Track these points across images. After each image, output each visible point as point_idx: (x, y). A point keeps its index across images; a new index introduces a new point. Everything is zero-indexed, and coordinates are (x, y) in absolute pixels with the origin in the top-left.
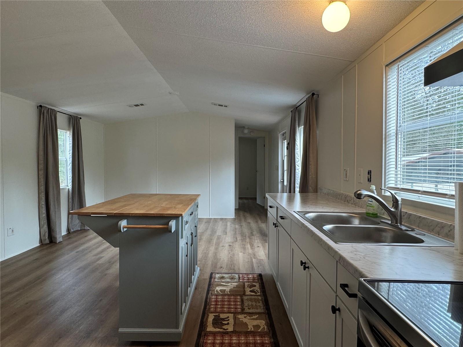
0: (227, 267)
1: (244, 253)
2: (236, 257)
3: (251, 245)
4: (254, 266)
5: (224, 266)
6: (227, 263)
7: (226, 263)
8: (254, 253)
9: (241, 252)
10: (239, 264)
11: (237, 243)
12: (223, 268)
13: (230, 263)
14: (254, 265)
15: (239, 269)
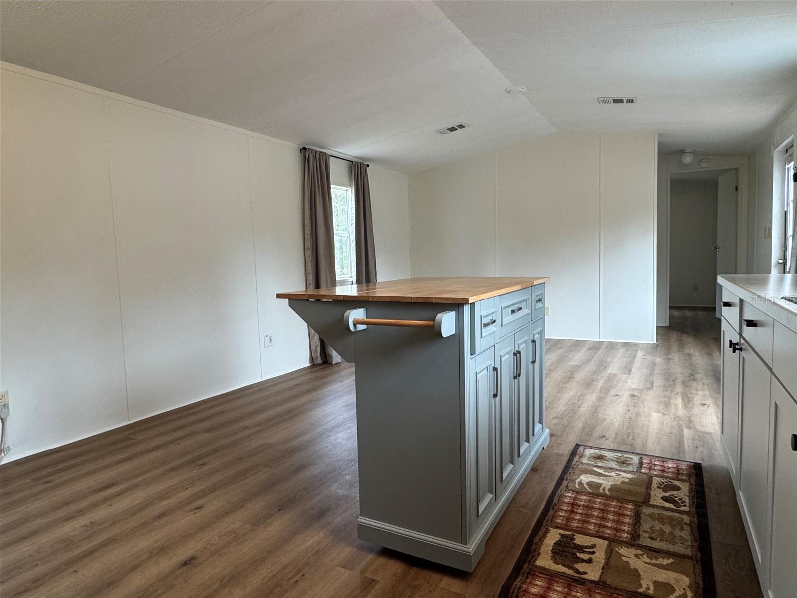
0: (615, 437)
1: (664, 414)
2: (641, 420)
3: (686, 400)
4: (684, 445)
5: (610, 434)
7: (615, 429)
8: (689, 417)
9: (658, 411)
10: (647, 436)
12: (606, 439)
13: (625, 429)
14: (684, 441)
15: (644, 445)
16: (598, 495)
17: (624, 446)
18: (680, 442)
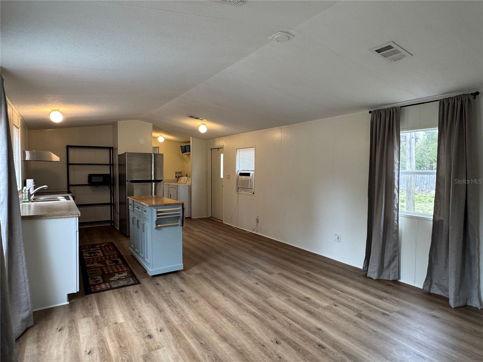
0: (130, 294)
1: (116, 323)
2: (126, 311)
3: (106, 354)
4: (97, 303)
5: (135, 295)
6: (133, 298)
7: (135, 298)
8: (98, 328)
9: (121, 324)
10: (117, 301)
11: (142, 353)
12: (133, 291)
13: (130, 300)
14: (97, 305)
15: (115, 295)
16: (117, 272)
17: (123, 291)
18: (99, 303)
